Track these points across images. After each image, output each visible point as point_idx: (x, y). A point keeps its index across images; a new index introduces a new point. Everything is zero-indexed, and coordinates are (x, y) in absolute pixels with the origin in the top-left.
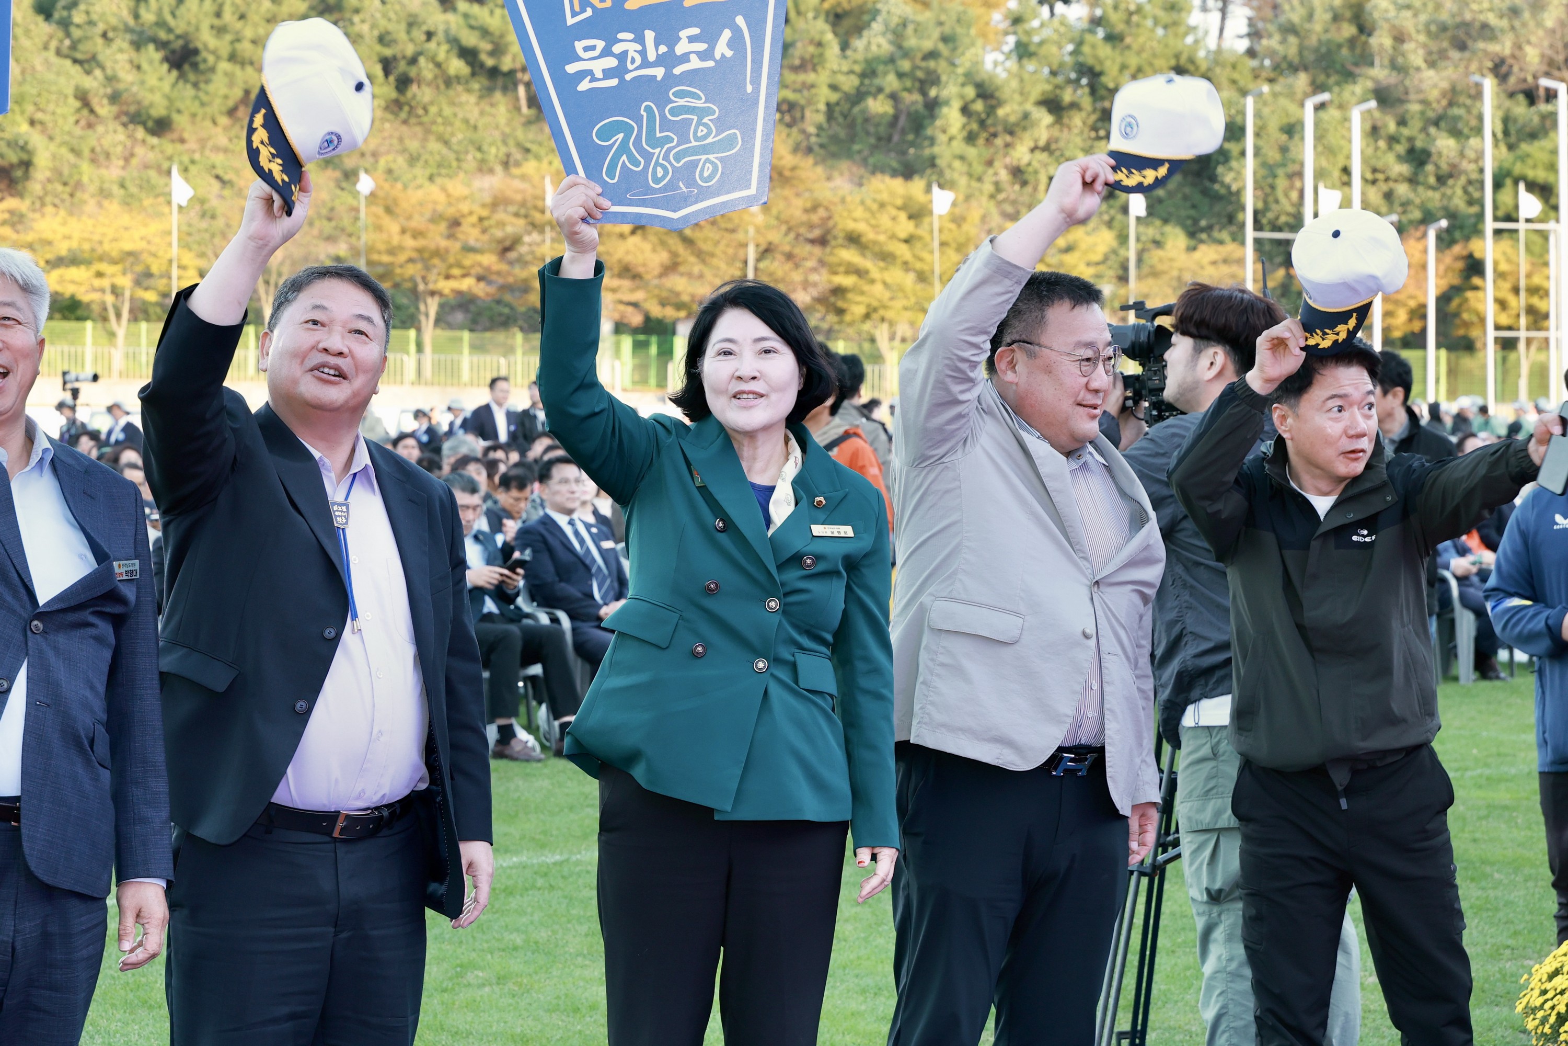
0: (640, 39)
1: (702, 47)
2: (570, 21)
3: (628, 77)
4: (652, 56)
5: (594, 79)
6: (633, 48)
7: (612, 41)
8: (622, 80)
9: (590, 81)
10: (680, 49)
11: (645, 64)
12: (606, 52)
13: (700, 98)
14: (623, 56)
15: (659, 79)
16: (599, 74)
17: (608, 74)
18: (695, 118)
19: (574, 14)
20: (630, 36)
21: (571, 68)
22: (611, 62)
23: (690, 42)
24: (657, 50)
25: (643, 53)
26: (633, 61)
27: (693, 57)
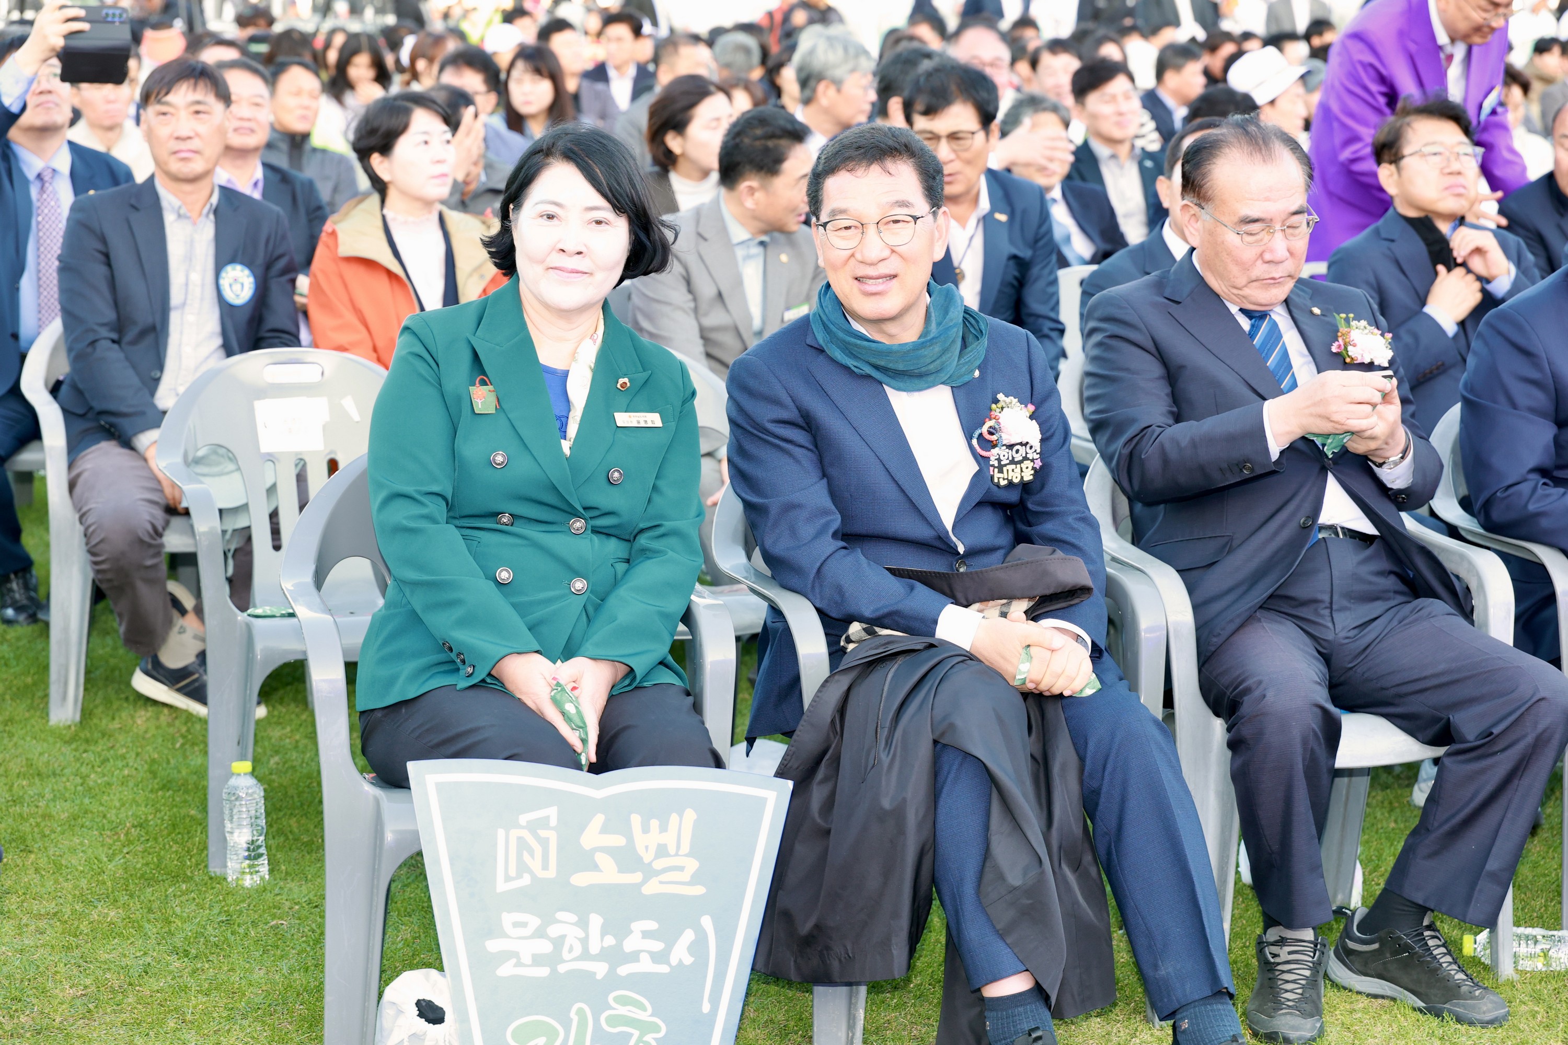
0: (583, 923)
1: (657, 946)
2: (502, 886)
3: (562, 968)
4: (594, 949)
5: (519, 964)
6: (573, 934)
7: (549, 919)
8: (554, 971)
9: (515, 966)
10: (630, 944)
11: (586, 955)
12: (540, 933)
13: (645, 1010)
14: (559, 942)
15: (599, 976)
16: (527, 959)
17: (538, 960)
18: (636, 1033)
19: (508, 879)
20: (573, 918)
21: (494, 946)
22: (545, 947)
23: (643, 937)
24: (602, 940)
25: (585, 941)
26: (571, 950)
27: (644, 957)
